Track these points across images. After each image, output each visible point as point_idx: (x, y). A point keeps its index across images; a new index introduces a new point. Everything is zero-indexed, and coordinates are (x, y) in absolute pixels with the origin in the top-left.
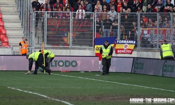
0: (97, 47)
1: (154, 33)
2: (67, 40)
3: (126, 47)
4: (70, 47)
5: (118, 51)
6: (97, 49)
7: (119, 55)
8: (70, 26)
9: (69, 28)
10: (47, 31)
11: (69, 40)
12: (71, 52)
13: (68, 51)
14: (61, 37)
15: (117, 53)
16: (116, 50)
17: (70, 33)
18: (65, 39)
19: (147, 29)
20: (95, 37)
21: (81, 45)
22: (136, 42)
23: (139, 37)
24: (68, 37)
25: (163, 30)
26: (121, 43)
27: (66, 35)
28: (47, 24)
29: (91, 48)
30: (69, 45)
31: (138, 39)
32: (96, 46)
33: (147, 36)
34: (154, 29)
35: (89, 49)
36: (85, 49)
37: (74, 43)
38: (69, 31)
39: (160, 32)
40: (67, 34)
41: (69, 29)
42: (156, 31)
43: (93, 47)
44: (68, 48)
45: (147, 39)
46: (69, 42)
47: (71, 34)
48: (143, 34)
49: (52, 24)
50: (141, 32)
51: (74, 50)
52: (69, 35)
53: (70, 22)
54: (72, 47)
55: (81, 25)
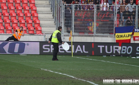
0: (118, 35)
2: (92, 29)
4: (94, 35)
5: (136, 39)
6: (117, 36)
7: (136, 42)
8: (94, 17)
9: (94, 18)
10: (74, 21)
11: (94, 28)
12: (95, 39)
13: (92, 38)
14: (87, 26)
15: (134, 40)
16: (134, 38)
17: (94, 22)
18: (90, 29)
20: (116, 27)
21: (103, 33)
24: (93, 26)
26: (138, 32)
27: (90, 25)
28: (74, 15)
29: (112, 36)
30: (93, 33)
32: (116, 34)
35: (111, 37)
36: (107, 36)
37: (98, 31)
38: (94, 21)
40: (92, 24)
41: (94, 20)
43: (114, 35)
44: (93, 36)
46: (94, 30)
47: (95, 24)
49: (79, 15)
51: (97, 37)
52: (93, 25)
53: (94, 13)
54: (96, 34)
55: (103, 16)
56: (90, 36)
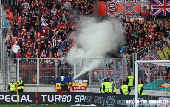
0: (58, 85)
1: (102, 74)
2: (35, 80)
3: (80, 84)
4: (37, 85)
5: (75, 88)
6: (58, 86)
7: (75, 91)
8: (37, 69)
9: (37, 70)
10: (19, 73)
11: (37, 80)
12: (38, 89)
13: (36, 88)
14: (31, 78)
15: (73, 89)
16: (73, 87)
17: (37, 74)
18: (34, 79)
19: (97, 71)
20: (57, 77)
21: (44, 84)
22: (88, 81)
23: (90, 77)
24: (36, 78)
25: (109, 72)
26: (77, 82)
27: (34, 76)
28: (19, 67)
29: (53, 86)
30: (36, 84)
31: (90, 79)
32: (57, 84)
33: (97, 76)
34: (102, 71)
35: (52, 87)
36: (49, 87)
37: (40, 83)
38: (37, 73)
39: (106, 73)
40: (35, 75)
41: (37, 72)
42: (103, 72)
43: (55, 85)
44: (36, 86)
45: (97, 79)
46: (37, 81)
47: (38, 76)
48: (93, 74)
49: (23, 68)
50: (92, 73)
51: (40, 88)
52: (36, 76)
53: (37, 66)
54: (39, 85)
55: (45, 68)
56: (33, 86)
